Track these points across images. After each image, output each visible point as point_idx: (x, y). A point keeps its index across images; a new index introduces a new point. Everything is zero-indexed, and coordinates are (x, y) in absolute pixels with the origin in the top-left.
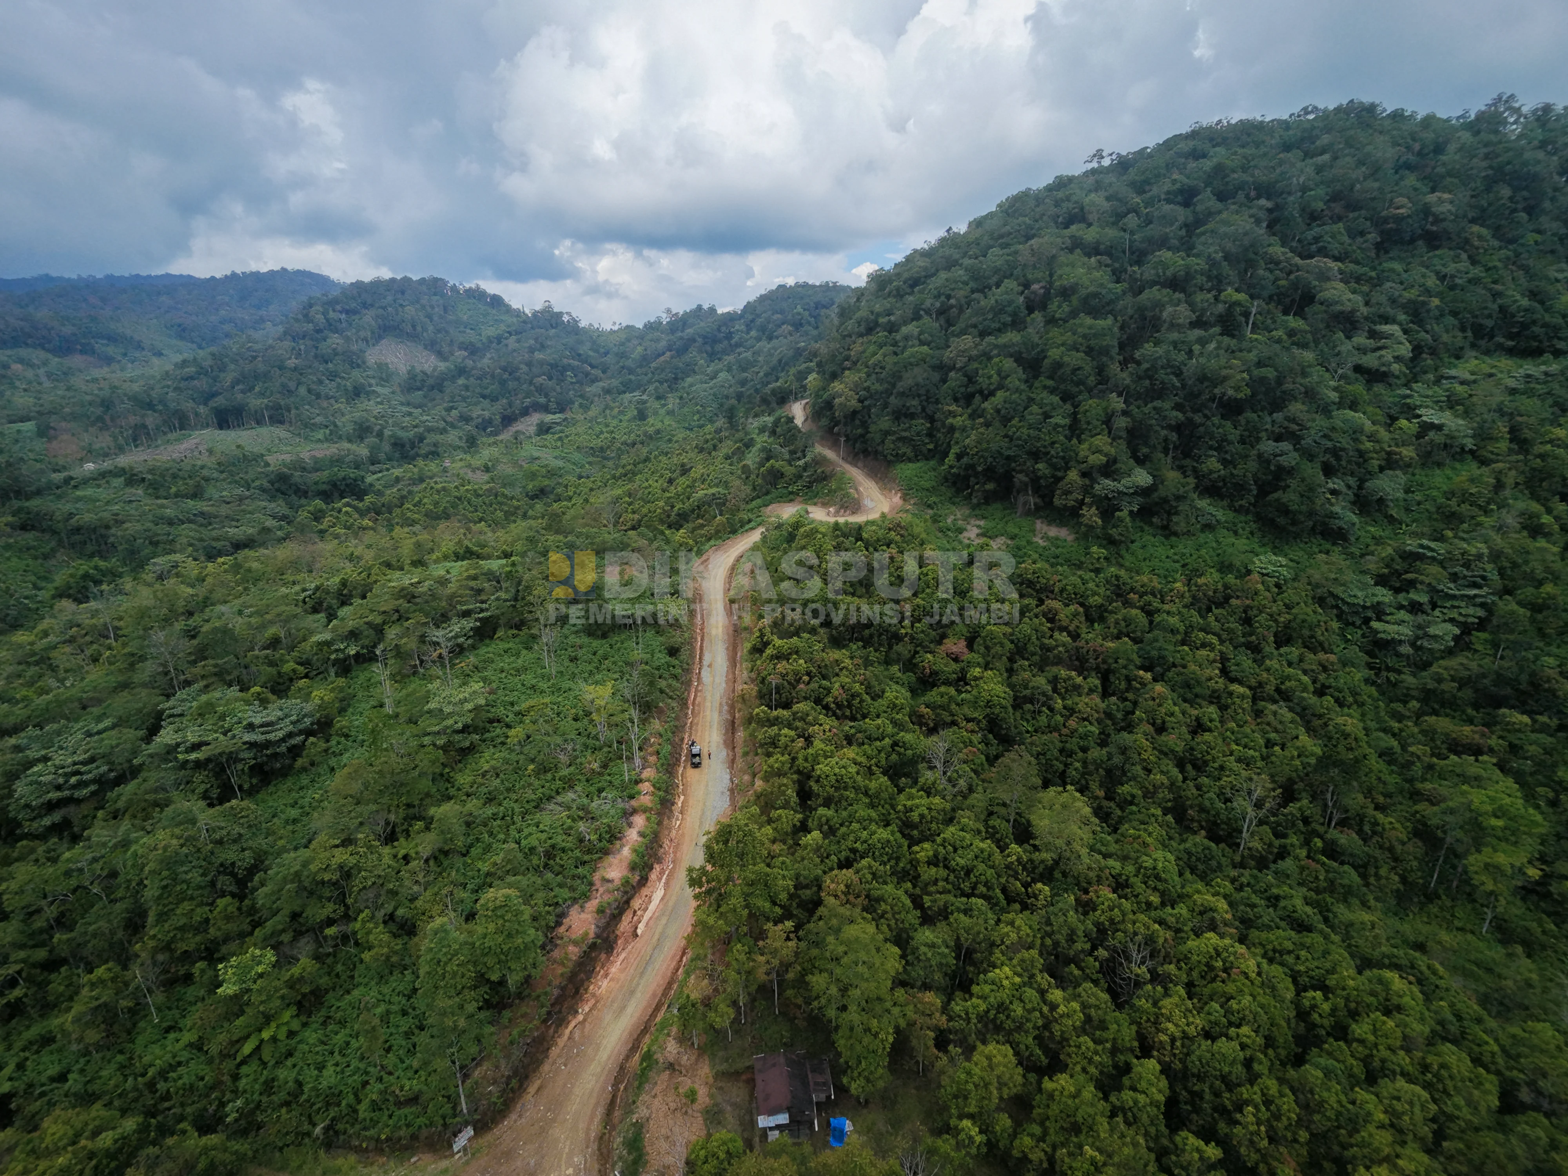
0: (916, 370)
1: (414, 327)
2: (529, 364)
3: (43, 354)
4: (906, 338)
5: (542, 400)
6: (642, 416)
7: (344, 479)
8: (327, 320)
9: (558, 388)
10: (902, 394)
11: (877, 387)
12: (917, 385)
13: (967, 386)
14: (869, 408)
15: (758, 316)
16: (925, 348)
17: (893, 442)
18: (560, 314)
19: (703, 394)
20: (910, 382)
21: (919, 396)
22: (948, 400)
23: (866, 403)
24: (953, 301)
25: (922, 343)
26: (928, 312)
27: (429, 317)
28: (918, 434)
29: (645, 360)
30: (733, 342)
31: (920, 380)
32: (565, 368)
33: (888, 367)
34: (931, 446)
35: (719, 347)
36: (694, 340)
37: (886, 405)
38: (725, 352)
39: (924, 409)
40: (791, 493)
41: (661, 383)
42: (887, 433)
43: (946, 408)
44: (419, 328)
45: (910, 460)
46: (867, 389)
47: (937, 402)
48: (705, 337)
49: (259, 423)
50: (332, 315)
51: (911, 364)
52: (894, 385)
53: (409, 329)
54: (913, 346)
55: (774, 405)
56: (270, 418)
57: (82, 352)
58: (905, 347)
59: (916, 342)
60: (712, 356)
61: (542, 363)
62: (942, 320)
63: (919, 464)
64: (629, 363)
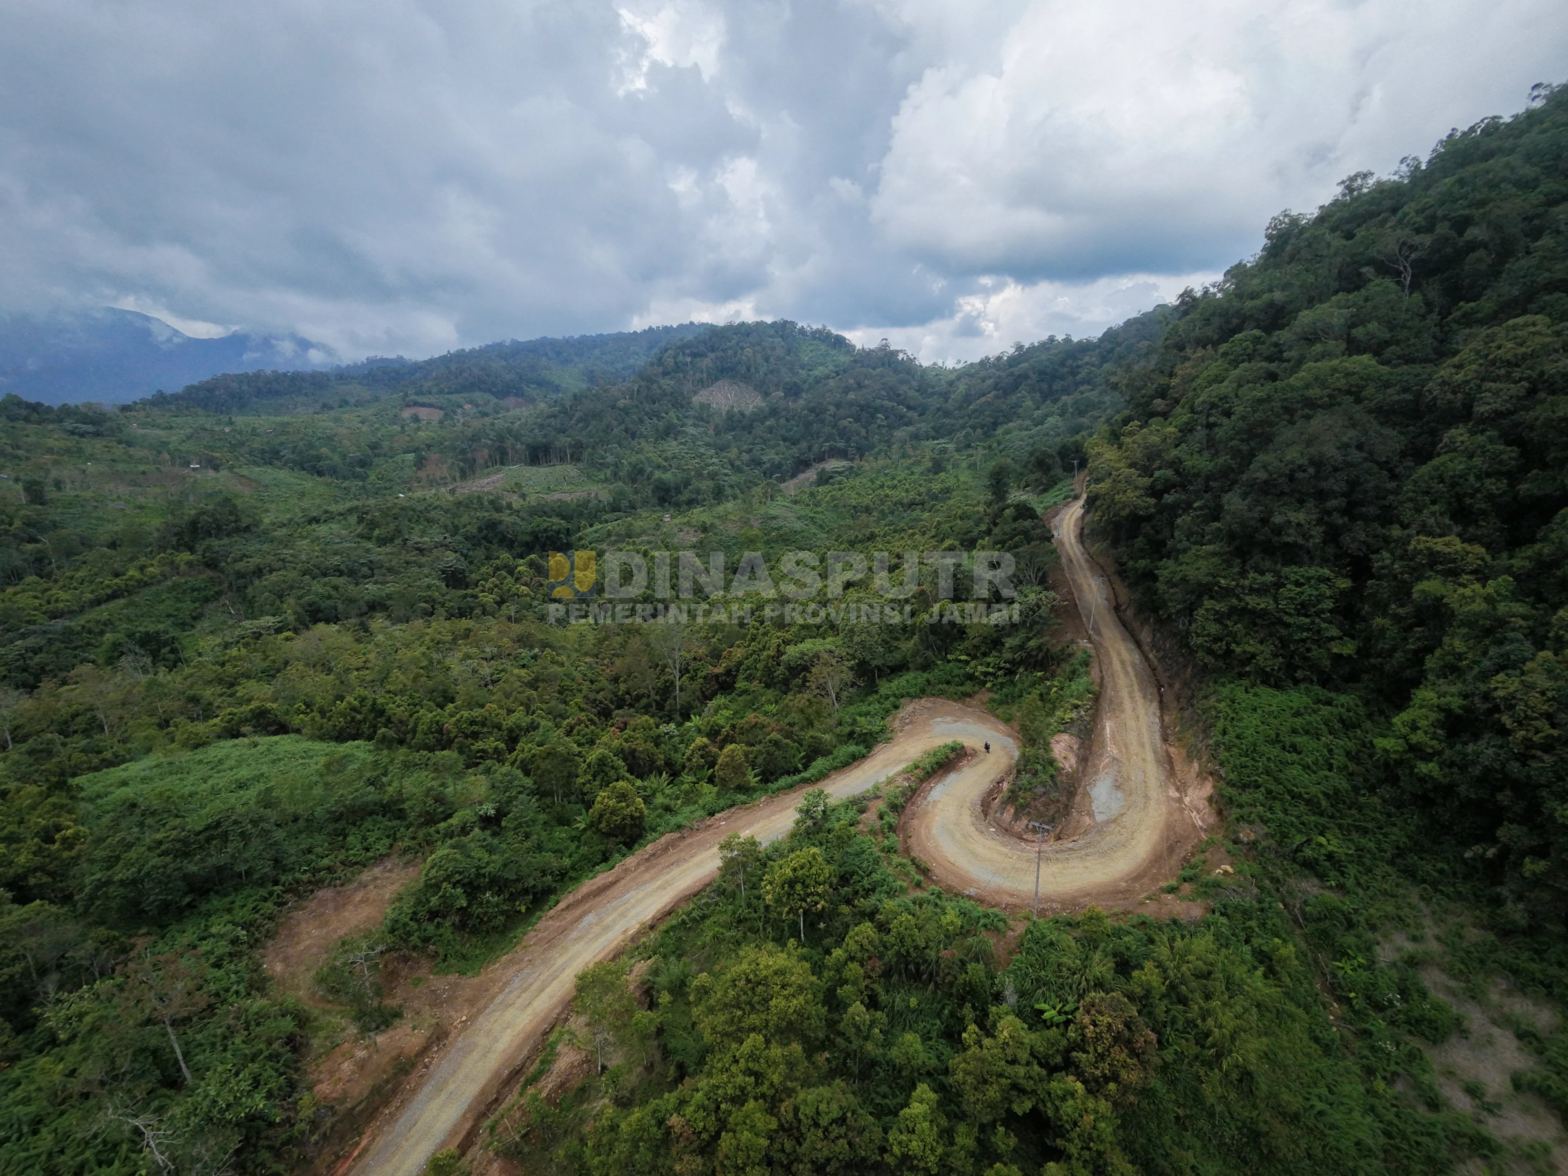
0: (1319, 422)
1: (748, 370)
2: (838, 406)
3: (487, 396)
4: (1310, 338)
5: (841, 444)
6: (937, 467)
7: (546, 530)
8: (676, 363)
9: (863, 432)
10: (1266, 488)
11: (1201, 463)
12: (1317, 463)
13: (1513, 477)
14: (1173, 510)
15: (1119, 345)
16: (1366, 359)
17: (1219, 618)
18: (897, 352)
19: (1018, 443)
20: (1293, 454)
21: (1321, 495)
22: (1433, 513)
23: (1169, 498)
24: (1474, 232)
25: (1354, 347)
26: (1385, 268)
27: (767, 360)
28: (1303, 608)
29: (967, 399)
30: (1079, 377)
31: (1330, 450)
32: (877, 410)
33: (1239, 410)
34: (1348, 648)
35: (1057, 385)
36: (1026, 377)
37: (1216, 513)
38: (1066, 391)
39: (1333, 535)
40: (971, 677)
41: (974, 428)
42: (1204, 590)
43: (1420, 542)
44: (753, 370)
45: (1267, 679)
46: (1175, 464)
47: (1387, 517)
48: (1042, 373)
49: (562, 460)
50: (680, 358)
51: (1311, 404)
52: (1247, 459)
53: (743, 369)
54: (1324, 355)
55: (1058, 471)
56: (572, 456)
57: (516, 395)
58: (1300, 362)
59: (1336, 345)
60: (1049, 395)
61: (851, 404)
62: (1433, 290)
63: (1296, 698)
64: (950, 405)
